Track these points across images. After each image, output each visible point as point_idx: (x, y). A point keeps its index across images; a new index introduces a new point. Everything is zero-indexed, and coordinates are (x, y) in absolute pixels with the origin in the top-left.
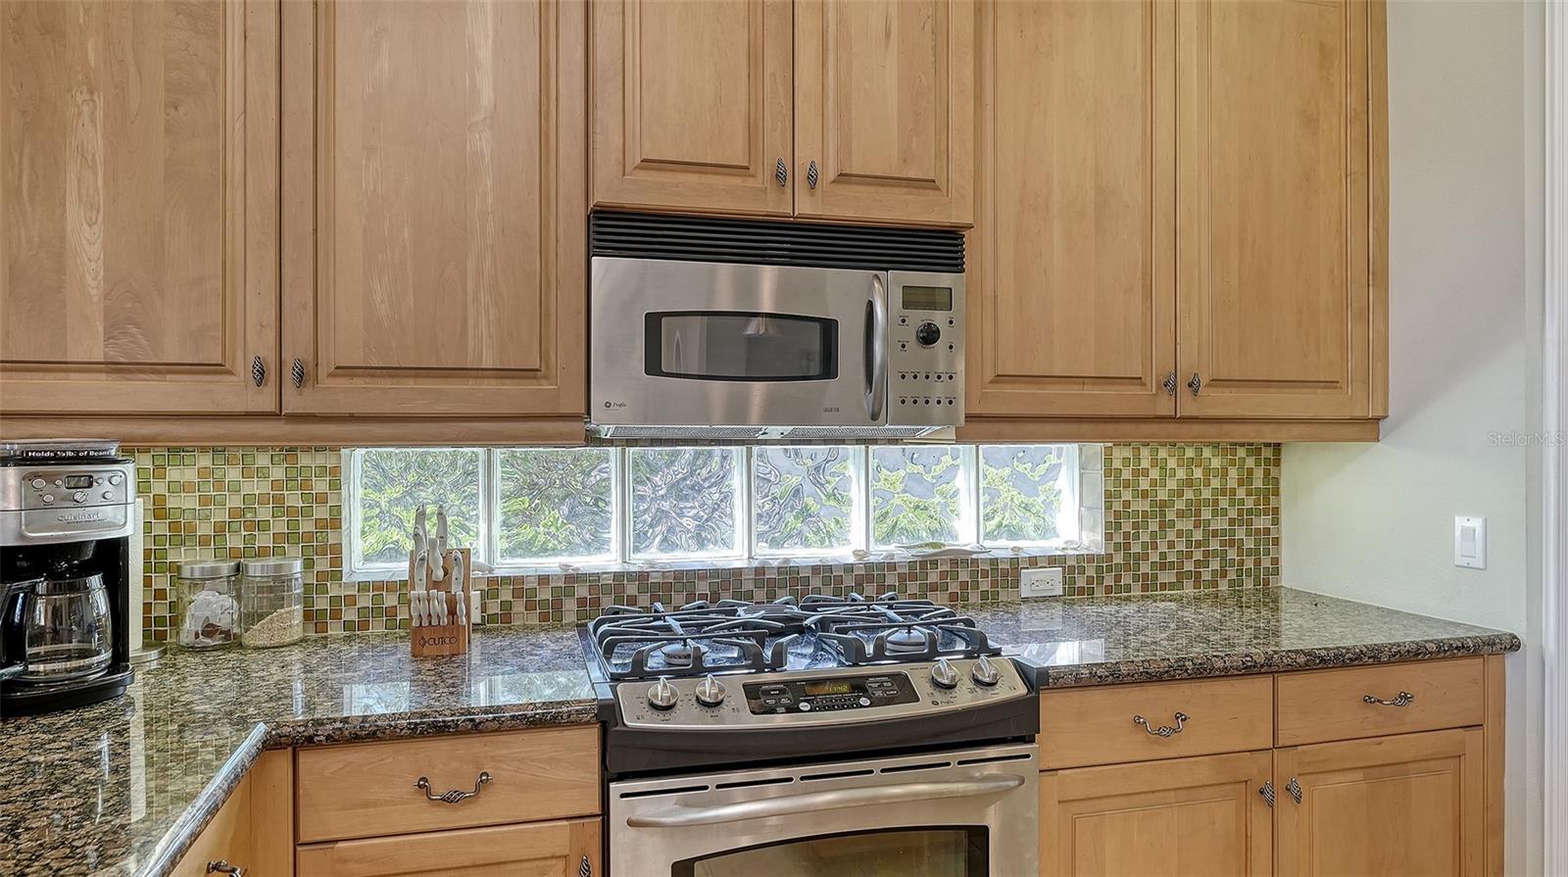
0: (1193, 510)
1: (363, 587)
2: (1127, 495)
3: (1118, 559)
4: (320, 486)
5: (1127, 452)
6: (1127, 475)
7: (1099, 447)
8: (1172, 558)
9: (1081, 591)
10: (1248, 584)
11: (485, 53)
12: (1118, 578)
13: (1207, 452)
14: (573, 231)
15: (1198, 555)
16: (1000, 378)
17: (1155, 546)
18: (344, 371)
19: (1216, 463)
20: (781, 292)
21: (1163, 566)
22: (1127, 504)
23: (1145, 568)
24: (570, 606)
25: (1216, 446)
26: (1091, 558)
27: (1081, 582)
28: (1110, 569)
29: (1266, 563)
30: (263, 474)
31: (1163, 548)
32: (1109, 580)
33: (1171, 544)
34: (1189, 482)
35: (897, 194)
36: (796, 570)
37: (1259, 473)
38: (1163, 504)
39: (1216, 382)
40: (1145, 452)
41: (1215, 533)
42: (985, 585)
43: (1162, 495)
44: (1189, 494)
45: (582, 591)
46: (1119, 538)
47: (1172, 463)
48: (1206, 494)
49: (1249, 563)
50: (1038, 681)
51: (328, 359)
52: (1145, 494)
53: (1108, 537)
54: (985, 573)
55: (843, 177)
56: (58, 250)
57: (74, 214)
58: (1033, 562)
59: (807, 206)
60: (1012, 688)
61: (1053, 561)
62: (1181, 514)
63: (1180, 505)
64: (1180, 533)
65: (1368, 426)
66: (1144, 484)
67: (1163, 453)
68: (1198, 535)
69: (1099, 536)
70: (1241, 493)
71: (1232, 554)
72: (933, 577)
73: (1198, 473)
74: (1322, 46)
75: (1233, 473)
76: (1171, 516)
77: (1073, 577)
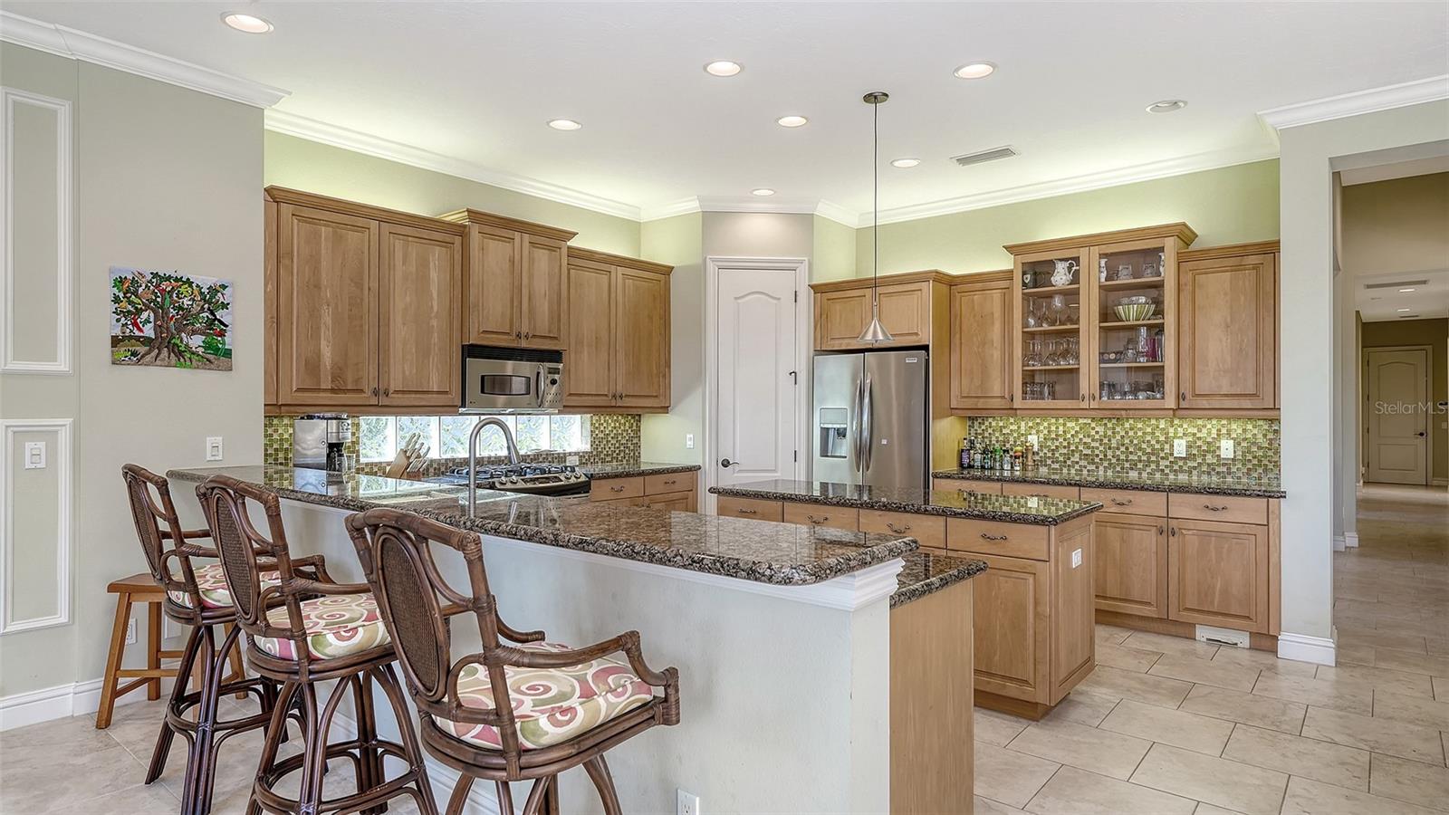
0: (616, 437)
1: (367, 464)
2: (597, 432)
3: (594, 453)
5: (597, 418)
6: (597, 425)
7: (589, 416)
8: (610, 453)
9: (584, 464)
10: (632, 461)
11: (435, 295)
12: (594, 459)
13: (620, 418)
14: (459, 351)
15: (617, 452)
16: (570, 395)
17: (605, 449)
18: (397, 392)
19: (622, 421)
20: (516, 369)
21: (607, 456)
22: (597, 435)
23: (602, 456)
24: (432, 470)
25: (622, 415)
26: (587, 453)
27: (584, 461)
28: (592, 456)
29: (637, 454)
31: (607, 449)
32: (592, 459)
33: (610, 448)
34: (615, 427)
35: (548, 341)
36: (500, 457)
37: (635, 424)
38: (607, 435)
39: (626, 396)
40: (602, 417)
41: (622, 444)
42: (556, 462)
43: (607, 432)
44: (615, 432)
45: (435, 465)
46: (594, 446)
47: (610, 421)
48: (620, 431)
49: (632, 454)
50: (592, 477)
51: (392, 389)
52: (602, 431)
53: (592, 446)
55: (534, 336)
56: (319, 355)
57: (323, 343)
58: (570, 454)
59: (524, 344)
60: (583, 479)
61: (576, 454)
62: (612, 438)
63: (612, 435)
64: (612, 444)
65: (665, 409)
66: (602, 429)
67: (607, 418)
68: (617, 445)
69: (589, 446)
70: (630, 431)
71: (627, 451)
73: (617, 424)
74: (654, 295)
75: (627, 424)
76: (610, 439)
77: (584, 458)
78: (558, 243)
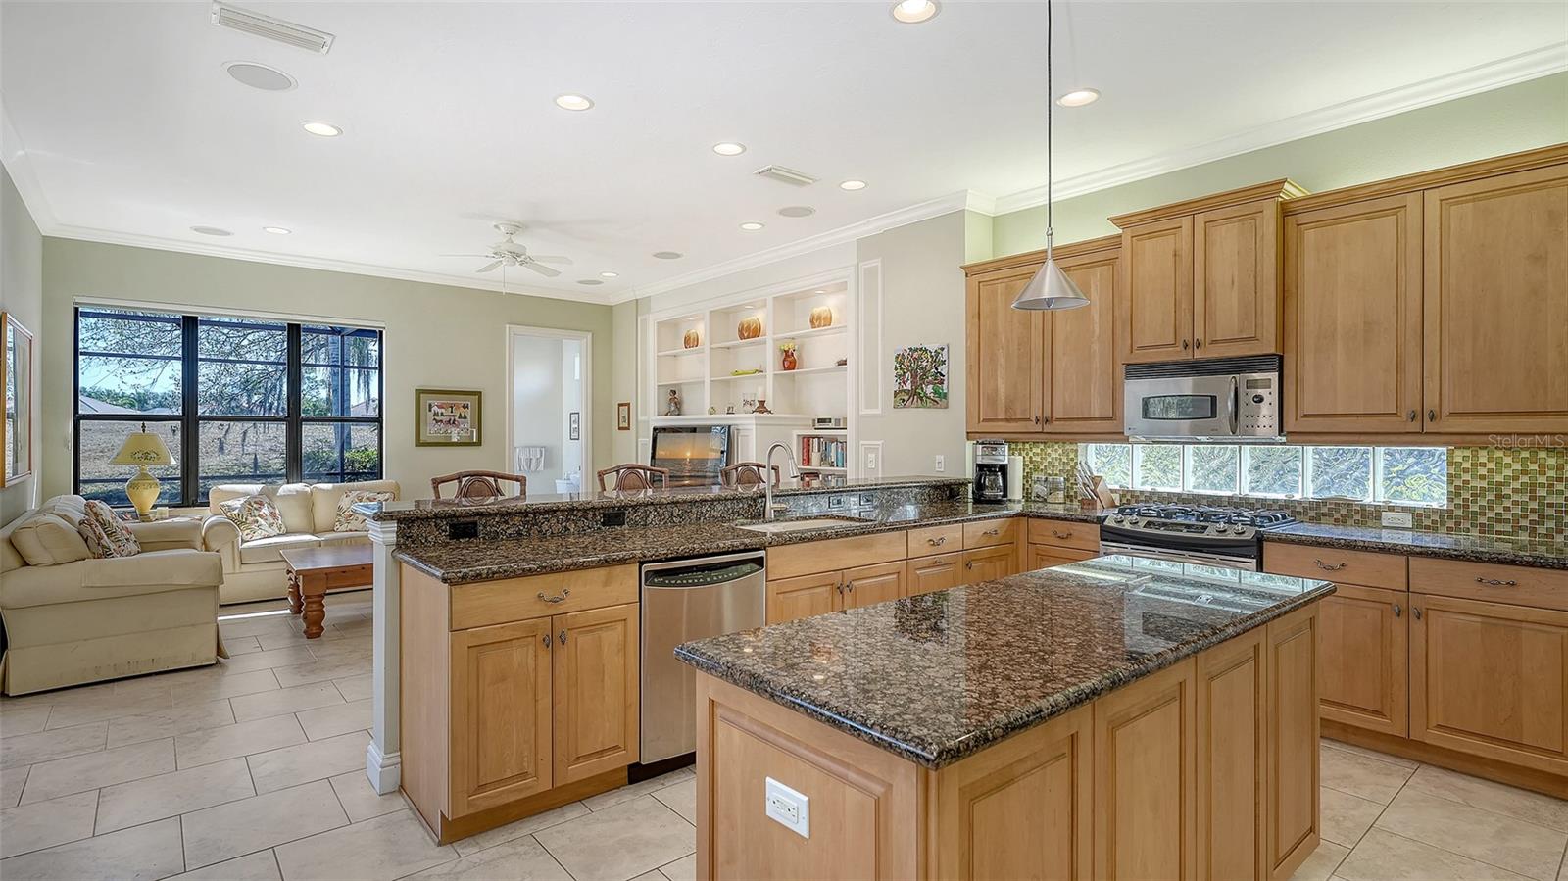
0: (1531, 489)
2: (1467, 477)
3: (1459, 512)
4: (1072, 455)
5: (1468, 453)
6: (1467, 465)
8: (1508, 516)
9: (1427, 527)
12: (1458, 524)
13: (1542, 454)
14: (1121, 370)
15: (1533, 517)
16: (1306, 416)
17: (1491, 508)
18: (1058, 420)
19: (1552, 461)
20: (1195, 386)
21: (1499, 521)
22: (1467, 482)
23: (1482, 520)
25: (1551, 450)
26: (1435, 510)
27: (1427, 522)
28: (1451, 518)
30: (1056, 450)
31: (1499, 509)
32: (1451, 524)
33: (1507, 509)
34: (1524, 472)
38: (1500, 484)
40: (1484, 453)
41: (1551, 505)
42: (1358, 517)
43: (1499, 478)
44: (1524, 479)
45: (1157, 497)
46: (1459, 501)
47: (1508, 460)
48: (1542, 480)
52: (1482, 477)
53: (1451, 500)
54: (1357, 512)
57: (999, 380)
58: (1391, 509)
59: (1196, 355)
61: (1405, 509)
62: (1515, 491)
63: (1516, 485)
64: (1516, 503)
66: (1482, 471)
67: (1499, 453)
68: (1534, 505)
69: (1443, 500)
72: (1325, 510)
73: (1533, 466)
76: (1506, 491)
77: (1421, 519)
78: (1254, 207)
